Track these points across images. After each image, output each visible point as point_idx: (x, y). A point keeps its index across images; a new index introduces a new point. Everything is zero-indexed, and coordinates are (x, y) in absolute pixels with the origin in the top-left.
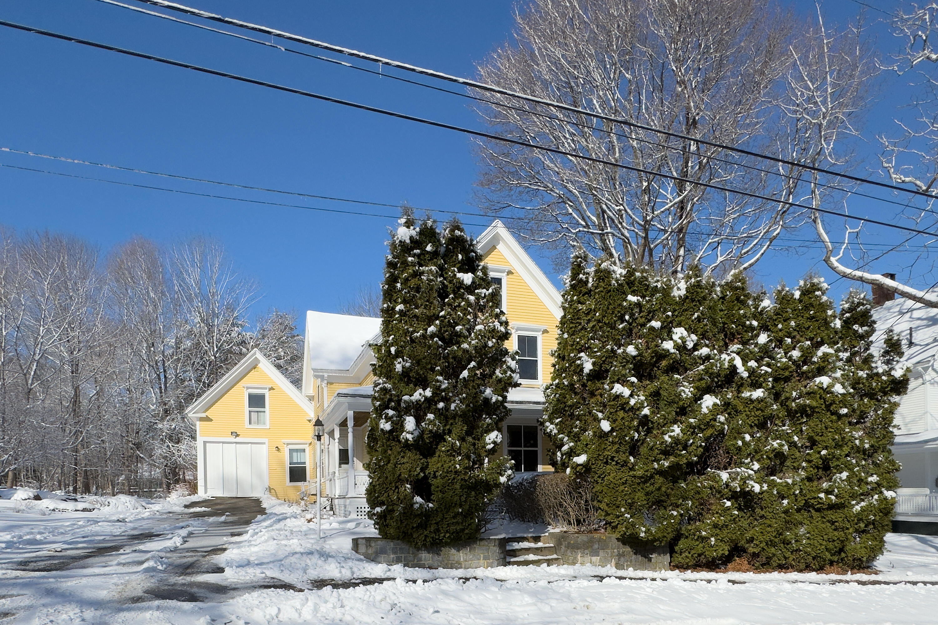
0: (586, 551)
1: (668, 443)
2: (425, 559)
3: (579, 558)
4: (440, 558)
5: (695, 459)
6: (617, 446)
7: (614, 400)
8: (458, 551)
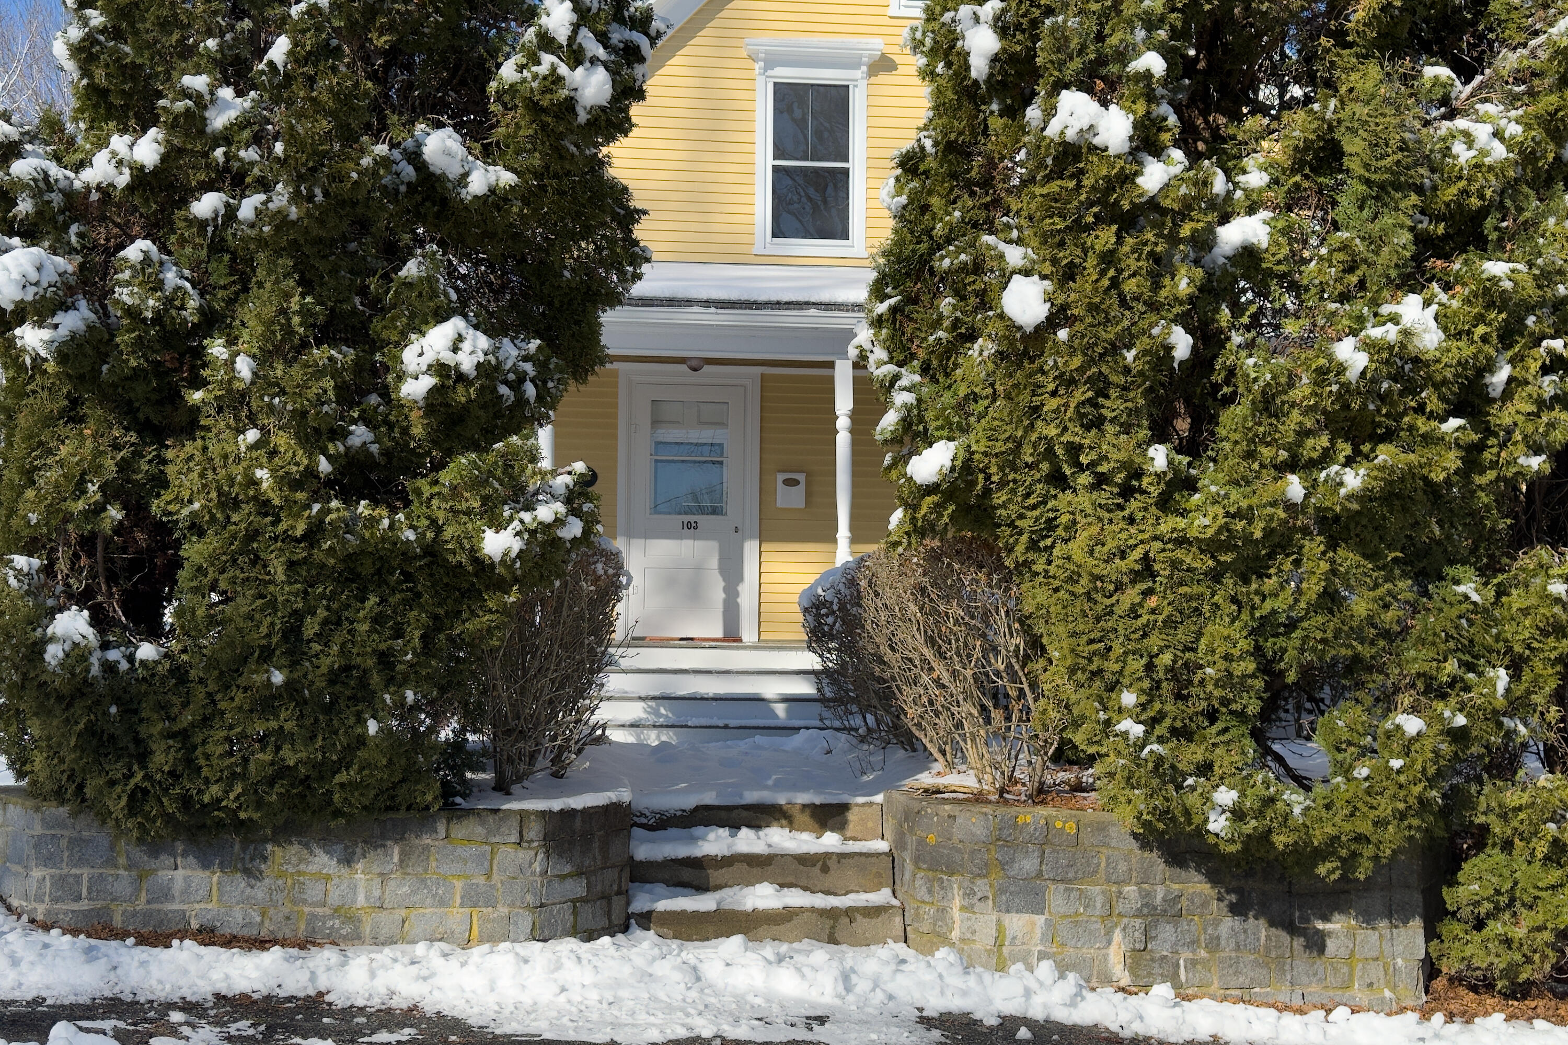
0: (981, 886)
1: (1352, 375)
2: (186, 892)
3: (956, 914)
4: (260, 892)
5: (1536, 462)
6: (1081, 394)
7: (1057, 173)
8: (348, 860)
